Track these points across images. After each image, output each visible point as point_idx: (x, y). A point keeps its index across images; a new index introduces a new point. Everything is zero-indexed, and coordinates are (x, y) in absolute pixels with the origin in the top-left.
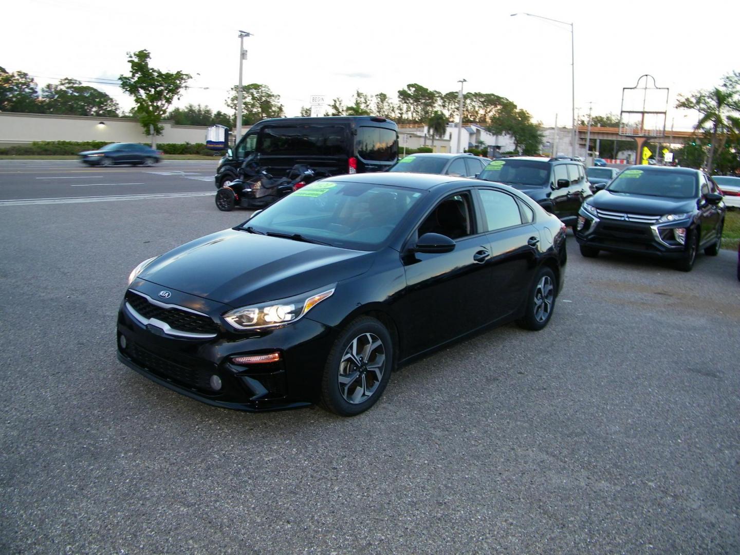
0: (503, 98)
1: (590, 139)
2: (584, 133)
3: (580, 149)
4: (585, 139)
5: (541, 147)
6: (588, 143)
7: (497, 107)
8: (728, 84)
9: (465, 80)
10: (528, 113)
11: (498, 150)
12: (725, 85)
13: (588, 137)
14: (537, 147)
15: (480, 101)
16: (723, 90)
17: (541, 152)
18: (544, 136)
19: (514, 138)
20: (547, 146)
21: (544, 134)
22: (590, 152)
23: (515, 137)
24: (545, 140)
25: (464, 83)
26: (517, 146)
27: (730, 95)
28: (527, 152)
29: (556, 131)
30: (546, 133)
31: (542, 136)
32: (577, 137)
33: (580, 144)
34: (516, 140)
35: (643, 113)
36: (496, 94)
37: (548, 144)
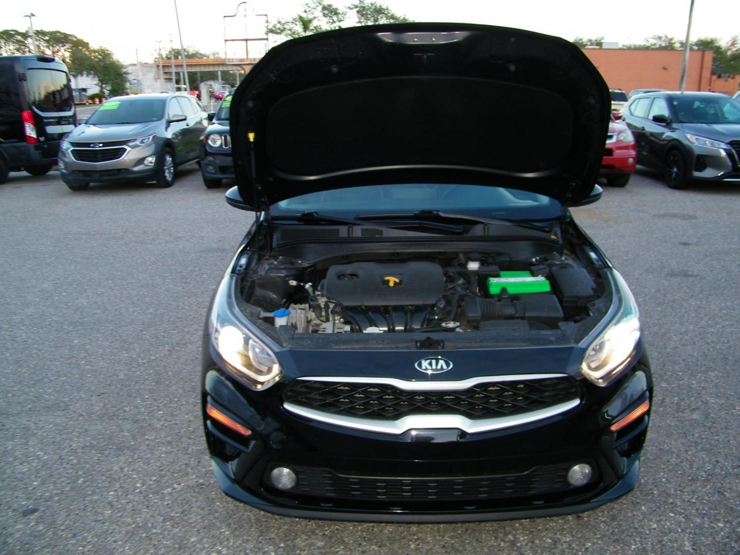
0: (71, 35)
1: (176, 73)
2: (168, 66)
3: (165, 84)
4: (170, 73)
5: (128, 85)
6: (174, 77)
7: (65, 46)
8: (307, 10)
9: (33, 15)
10: (107, 50)
11: (84, 93)
12: (305, 11)
13: (174, 70)
14: (124, 86)
15: (44, 40)
16: (304, 15)
17: (129, 91)
18: (129, 74)
19: (97, 79)
20: (134, 84)
21: (129, 72)
22: (177, 86)
23: (99, 77)
24: (130, 77)
25: (32, 17)
26: (101, 87)
27: (310, 21)
28: (115, 93)
29: (139, 67)
30: (129, 70)
31: (127, 73)
32: (161, 72)
33: (166, 79)
34: (100, 80)
35: (246, 40)
36: (62, 31)
37: (135, 81)
